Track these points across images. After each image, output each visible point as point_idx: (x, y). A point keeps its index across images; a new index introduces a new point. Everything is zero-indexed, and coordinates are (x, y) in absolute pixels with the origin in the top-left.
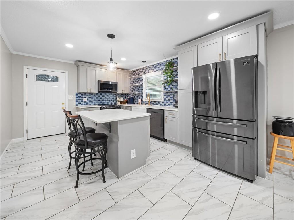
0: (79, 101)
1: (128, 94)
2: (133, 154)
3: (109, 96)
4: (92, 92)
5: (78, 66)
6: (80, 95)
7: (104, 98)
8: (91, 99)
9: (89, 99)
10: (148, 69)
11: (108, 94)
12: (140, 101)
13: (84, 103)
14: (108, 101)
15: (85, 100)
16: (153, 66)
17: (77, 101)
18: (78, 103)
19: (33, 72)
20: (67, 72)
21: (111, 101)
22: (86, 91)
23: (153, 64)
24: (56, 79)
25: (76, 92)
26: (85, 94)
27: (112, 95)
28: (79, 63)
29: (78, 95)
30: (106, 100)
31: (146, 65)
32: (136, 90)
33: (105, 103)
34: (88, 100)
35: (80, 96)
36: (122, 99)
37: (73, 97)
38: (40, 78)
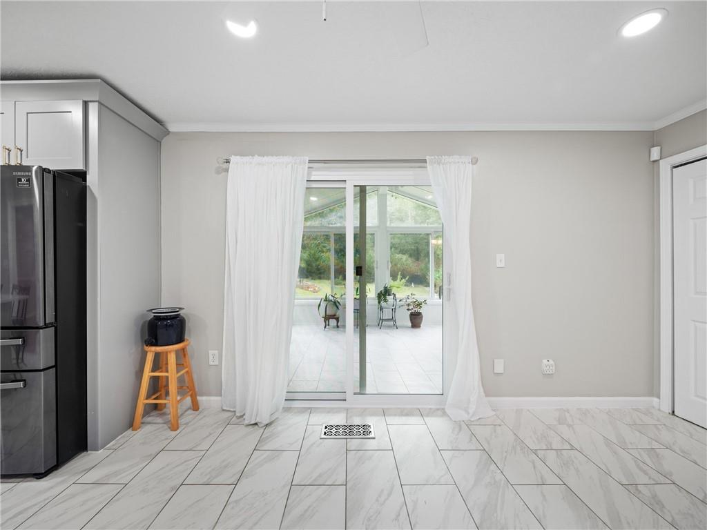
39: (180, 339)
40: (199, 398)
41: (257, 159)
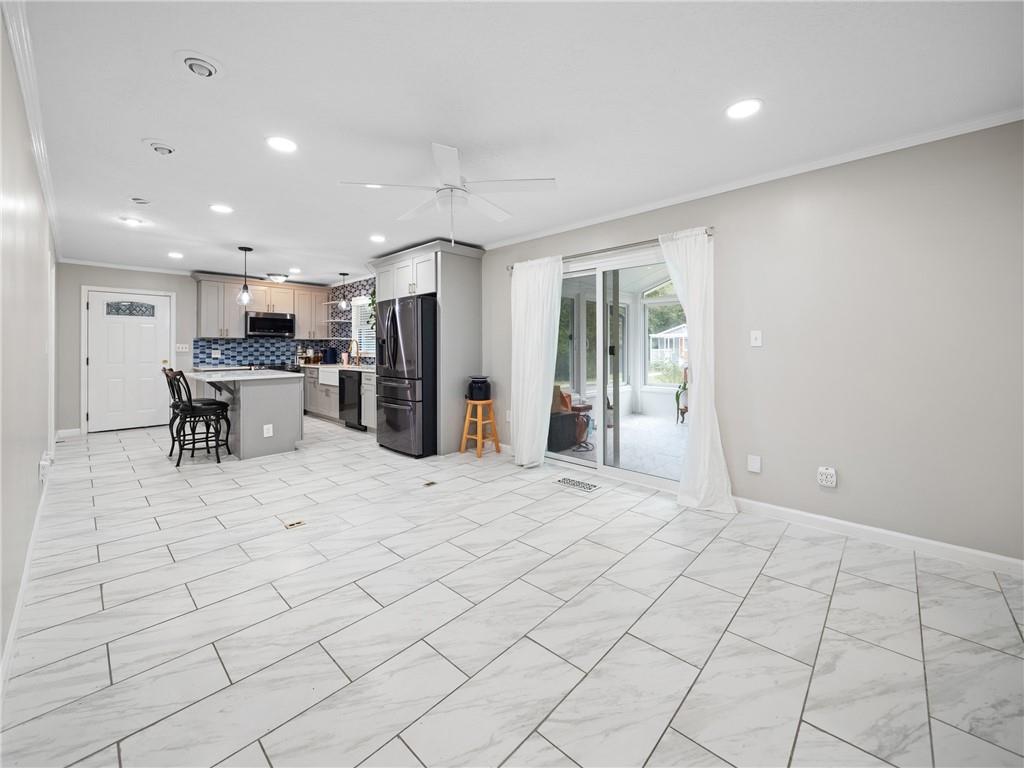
0: (201, 356)
1: (326, 341)
2: (268, 430)
3: (277, 345)
4: (232, 335)
5: (199, 282)
6: (204, 343)
7: (263, 349)
8: (231, 353)
9: (226, 352)
10: (360, 287)
11: (274, 341)
12: (344, 356)
13: (213, 362)
14: (274, 358)
15: (216, 354)
16: (367, 281)
17: (196, 357)
18: (198, 360)
19: (99, 297)
20: (174, 295)
21: (283, 358)
22: (216, 335)
23: (368, 278)
24: (150, 311)
25: (195, 336)
26: (216, 341)
27: (284, 344)
28: (201, 277)
29: (200, 344)
30: (269, 354)
31: (348, 281)
32: (340, 331)
33: (265, 362)
34: (222, 354)
35: (203, 345)
36: (310, 353)
37: (188, 348)
38: (114, 309)
39: (487, 397)
40: (500, 445)
41: (530, 262)
